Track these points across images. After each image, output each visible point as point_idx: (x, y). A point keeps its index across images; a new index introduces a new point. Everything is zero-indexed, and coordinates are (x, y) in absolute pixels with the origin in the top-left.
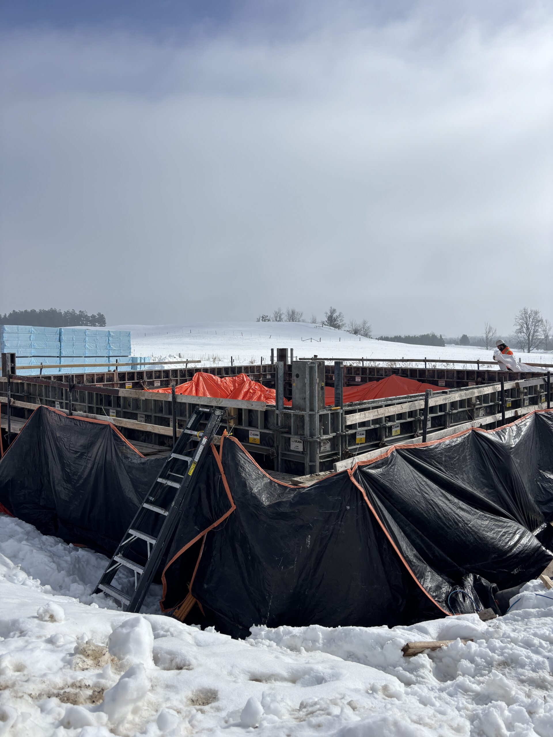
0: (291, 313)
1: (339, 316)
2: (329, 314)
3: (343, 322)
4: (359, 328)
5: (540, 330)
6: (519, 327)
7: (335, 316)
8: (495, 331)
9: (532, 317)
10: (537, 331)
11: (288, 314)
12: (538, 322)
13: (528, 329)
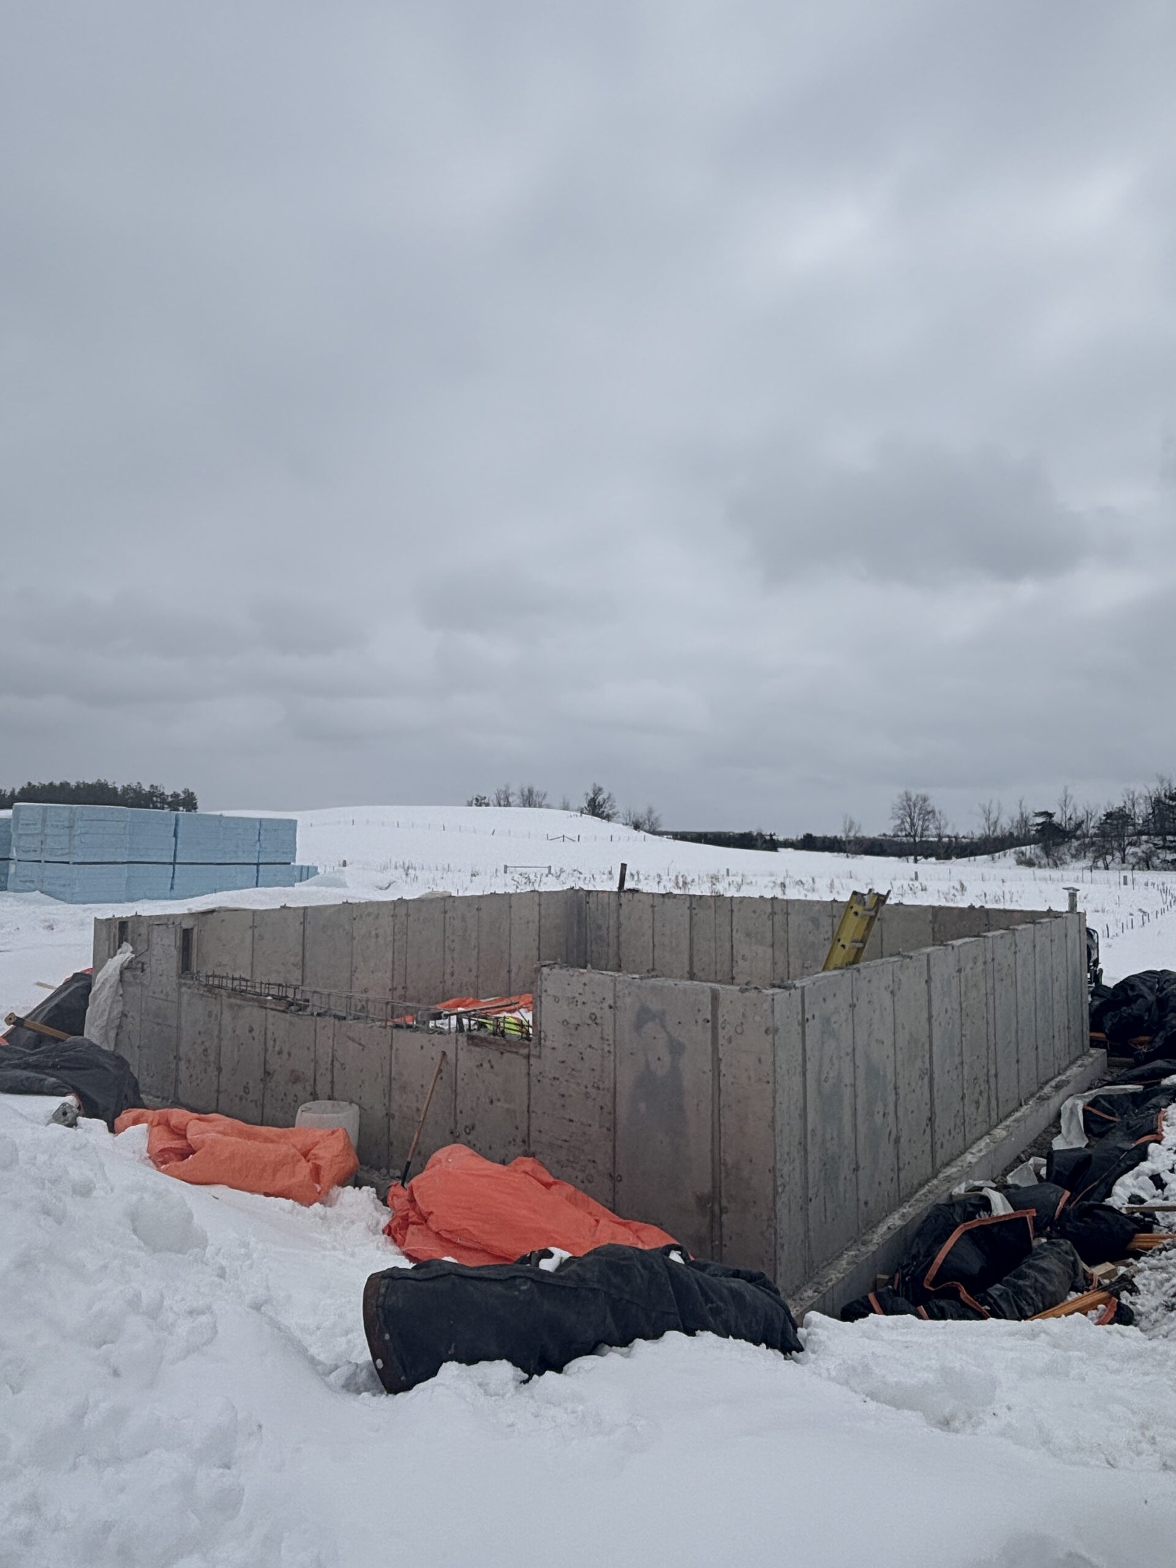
0: (526, 792)
1: (608, 798)
2: (592, 796)
3: (615, 810)
4: (641, 820)
5: (931, 826)
6: (898, 822)
7: (600, 799)
8: (859, 827)
9: (919, 806)
10: (927, 829)
11: (523, 795)
12: (928, 814)
13: (912, 825)
